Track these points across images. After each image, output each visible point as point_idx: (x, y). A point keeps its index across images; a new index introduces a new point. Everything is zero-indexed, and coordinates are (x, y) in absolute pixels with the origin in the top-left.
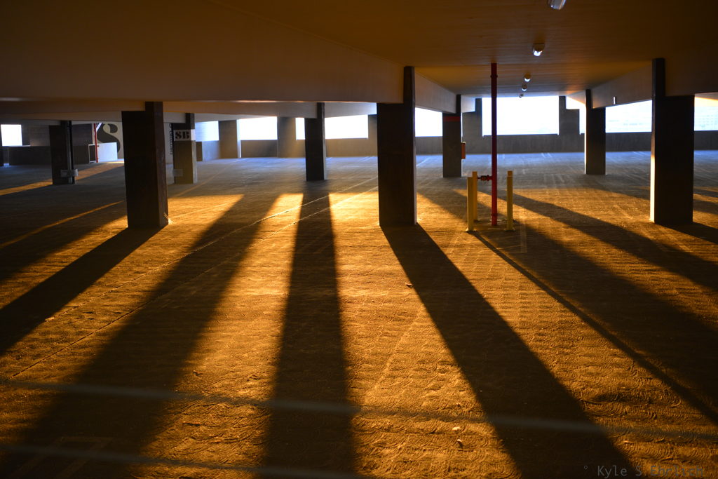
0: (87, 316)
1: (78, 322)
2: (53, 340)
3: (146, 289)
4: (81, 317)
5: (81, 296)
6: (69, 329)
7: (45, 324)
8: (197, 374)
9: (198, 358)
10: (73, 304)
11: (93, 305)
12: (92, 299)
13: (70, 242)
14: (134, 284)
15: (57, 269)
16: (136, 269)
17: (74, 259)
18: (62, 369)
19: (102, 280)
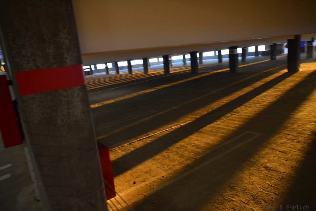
0: (267, 97)
1: (264, 98)
2: (256, 103)
3: (287, 90)
4: (265, 97)
5: (268, 91)
6: (261, 100)
7: (255, 98)
8: (295, 118)
9: (297, 113)
10: (264, 93)
11: (270, 94)
12: (270, 92)
13: (269, 76)
14: (284, 88)
15: (263, 83)
16: (286, 84)
17: (269, 80)
18: (255, 111)
19: (274, 87)
